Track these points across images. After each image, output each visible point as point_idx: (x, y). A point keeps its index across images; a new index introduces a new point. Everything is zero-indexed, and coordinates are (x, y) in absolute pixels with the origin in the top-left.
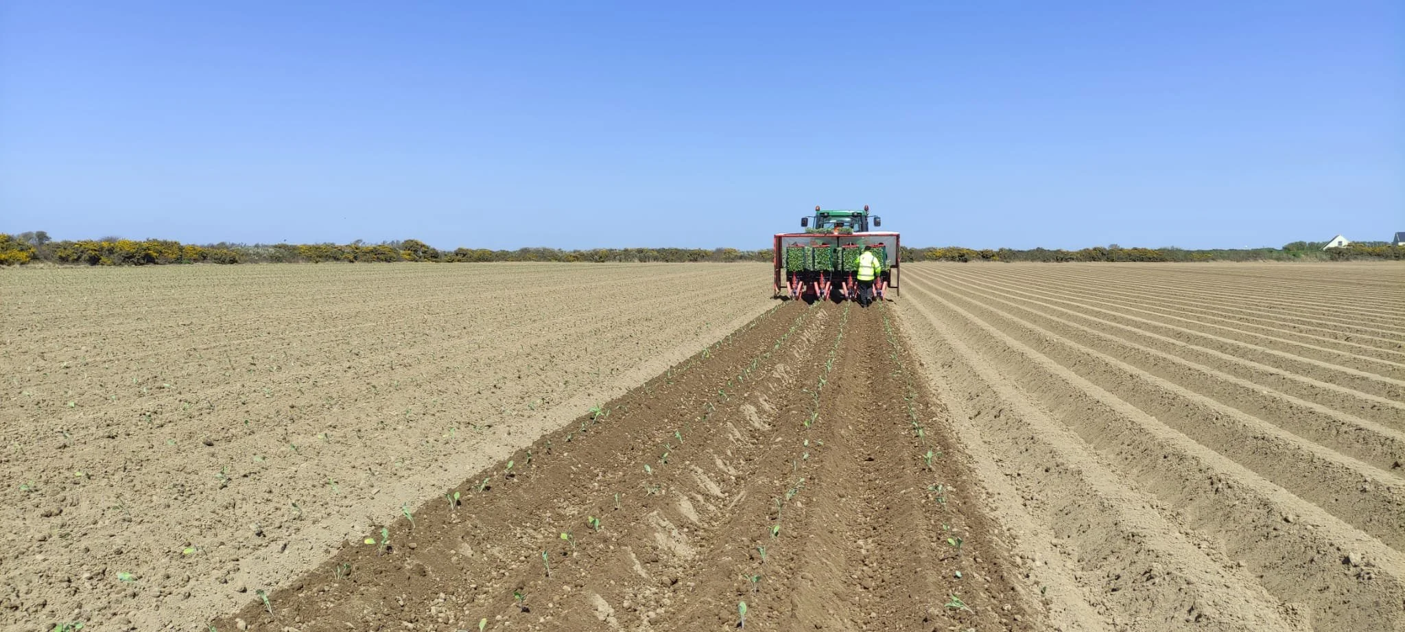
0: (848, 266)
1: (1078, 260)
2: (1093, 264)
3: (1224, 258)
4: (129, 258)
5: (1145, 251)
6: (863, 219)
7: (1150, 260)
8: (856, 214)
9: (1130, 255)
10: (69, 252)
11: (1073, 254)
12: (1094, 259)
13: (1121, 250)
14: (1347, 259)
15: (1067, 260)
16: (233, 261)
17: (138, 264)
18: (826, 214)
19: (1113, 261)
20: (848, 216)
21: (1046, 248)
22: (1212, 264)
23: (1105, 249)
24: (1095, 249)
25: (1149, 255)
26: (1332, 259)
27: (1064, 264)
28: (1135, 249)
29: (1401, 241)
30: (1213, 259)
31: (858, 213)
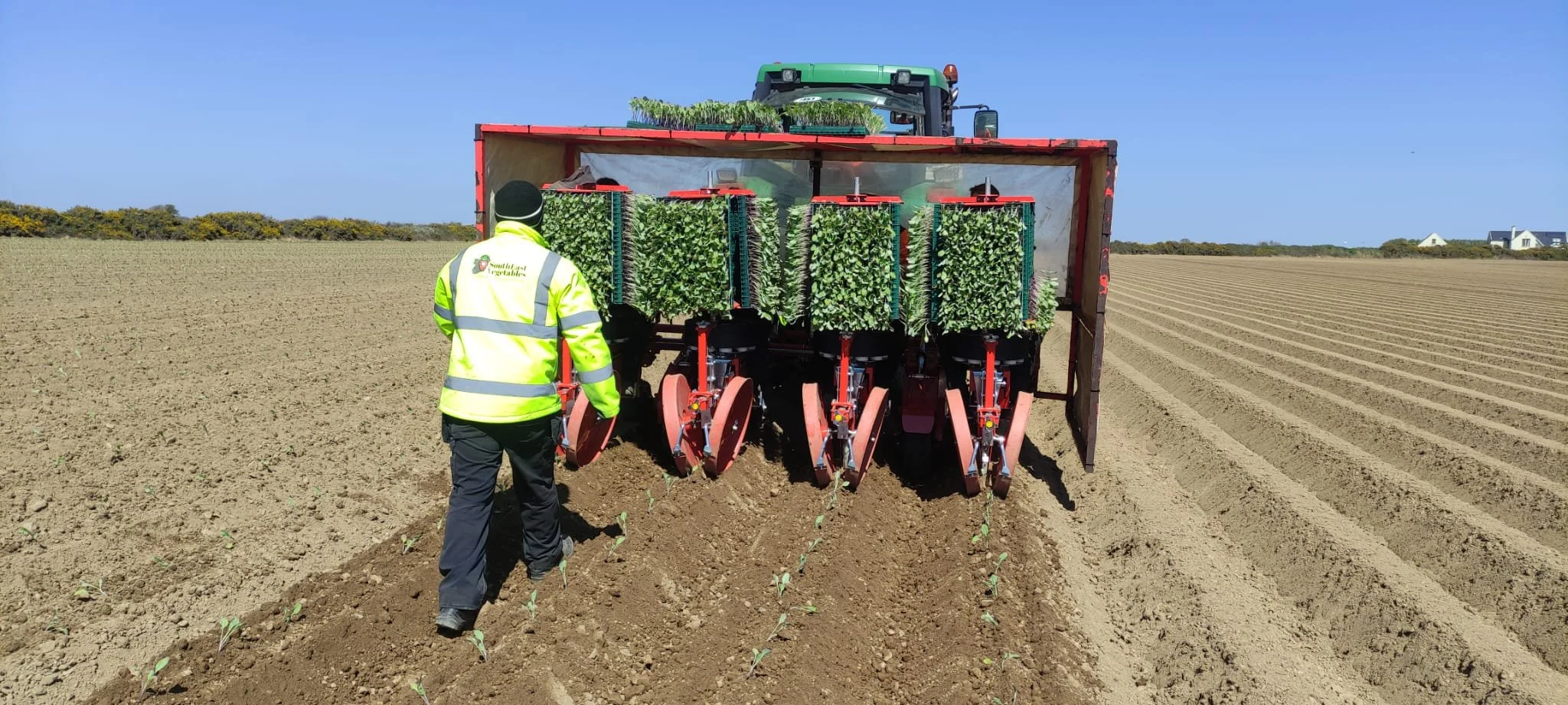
0: (831, 308)
1: (1152, 253)
2: (1166, 256)
3: (1286, 253)
4: (342, 234)
5: (1213, 246)
6: (936, 102)
7: (1217, 254)
8: (904, 79)
9: (1199, 249)
10: (302, 228)
11: (1148, 247)
12: (1166, 252)
13: (1192, 244)
14: (1399, 257)
15: (1141, 253)
16: (409, 239)
17: (349, 239)
18: (788, 77)
19: (1184, 254)
20: (875, 88)
21: (1123, 241)
22: (1274, 258)
23: (1177, 243)
24: (1168, 243)
25: (1217, 249)
26: (1386, 256)
27: (1138, 256)
28: (1205, 243)
29: (1493, 240)
30: (1276, 254)
31: (914, 78)
